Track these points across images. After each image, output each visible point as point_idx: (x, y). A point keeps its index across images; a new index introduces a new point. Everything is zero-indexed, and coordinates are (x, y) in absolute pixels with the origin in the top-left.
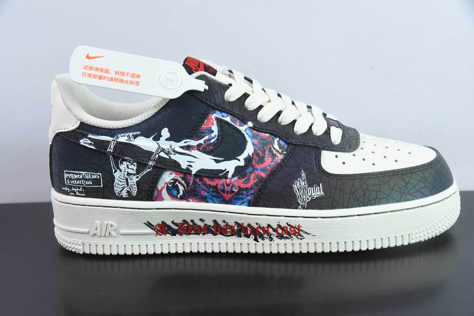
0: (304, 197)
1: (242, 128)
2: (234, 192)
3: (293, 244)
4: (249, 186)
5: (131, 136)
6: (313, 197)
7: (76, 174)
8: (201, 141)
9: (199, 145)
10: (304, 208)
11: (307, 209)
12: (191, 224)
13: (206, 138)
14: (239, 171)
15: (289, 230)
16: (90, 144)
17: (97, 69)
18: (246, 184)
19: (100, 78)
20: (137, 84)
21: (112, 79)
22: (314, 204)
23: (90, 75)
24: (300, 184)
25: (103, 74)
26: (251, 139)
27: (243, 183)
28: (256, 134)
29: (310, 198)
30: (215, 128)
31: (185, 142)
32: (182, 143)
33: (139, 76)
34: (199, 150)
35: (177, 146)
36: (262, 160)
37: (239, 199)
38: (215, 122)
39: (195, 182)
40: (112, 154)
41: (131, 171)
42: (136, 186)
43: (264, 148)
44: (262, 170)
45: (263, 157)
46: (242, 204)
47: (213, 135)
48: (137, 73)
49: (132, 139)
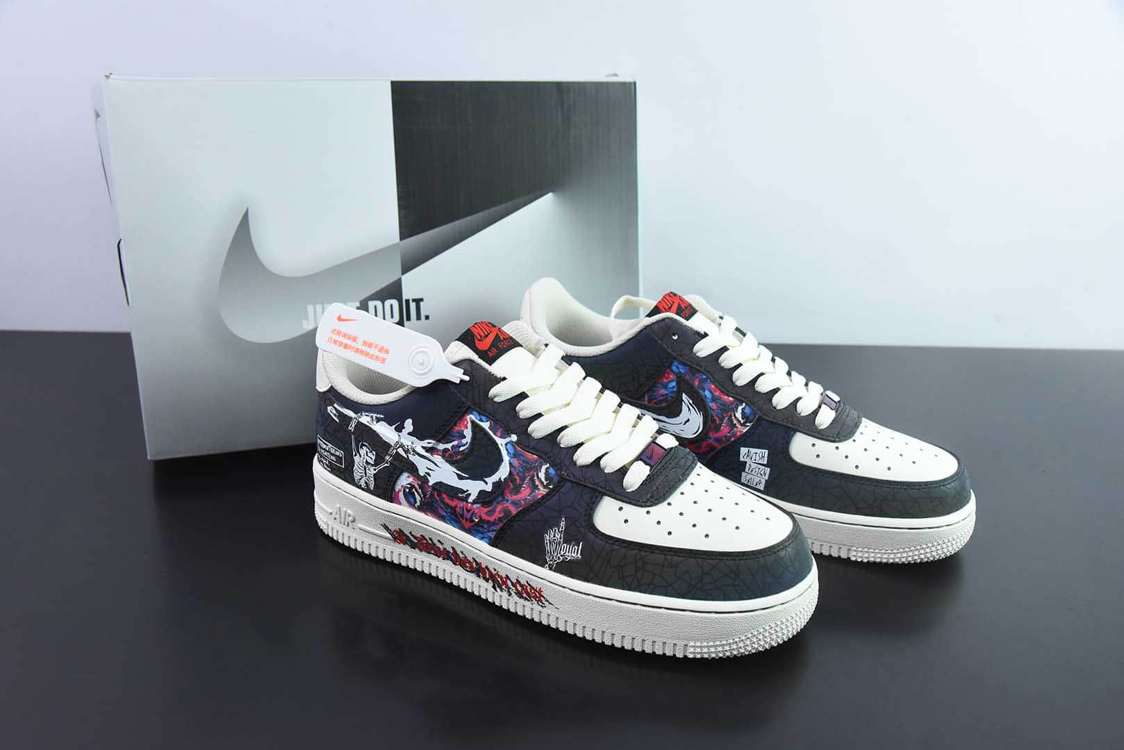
0: (555, 554)
1: (501, 442)
2: (474, 521)
3: (532, 609)
4: (492, 519)
5: (374, 418)
6: (567, 559)
7: (325, 444)
8: (449, 446)
9: (446, 450)
10: (551, 569)
11: (555, 571)
12: (430, 542)
13: (456, 443)
14: (483, 497)
15: (529, 590)
16: (335, 415)
17: (345, 335)
18: (489, 515)
19: (346, 346)
20: (383, 360)
21: (357, 350)
22: (565, 568)
23: (335, 342)
24: (554, 536)
25: (350, 343)
26: (511, 458)
27: (486, 513)
28: (519, 452)
29: (561, 558)
30: (468, 433)
31: (429, 443)
32: (425, 443)
33: (387, 351)
34: (443, 457)
35: (419, 446)
36: (517, 490)
37: (478, 531)
38: (469, 425)
39: (432, 495)
40: (353, 433)
41: (369, 460)
42: (373, 479)
43: (524, 474)
44: (514, 503)
45: (520, 486)
46: (482, 539)
47: (464, 441)
48: (386, 347)
49: (375, 422)
